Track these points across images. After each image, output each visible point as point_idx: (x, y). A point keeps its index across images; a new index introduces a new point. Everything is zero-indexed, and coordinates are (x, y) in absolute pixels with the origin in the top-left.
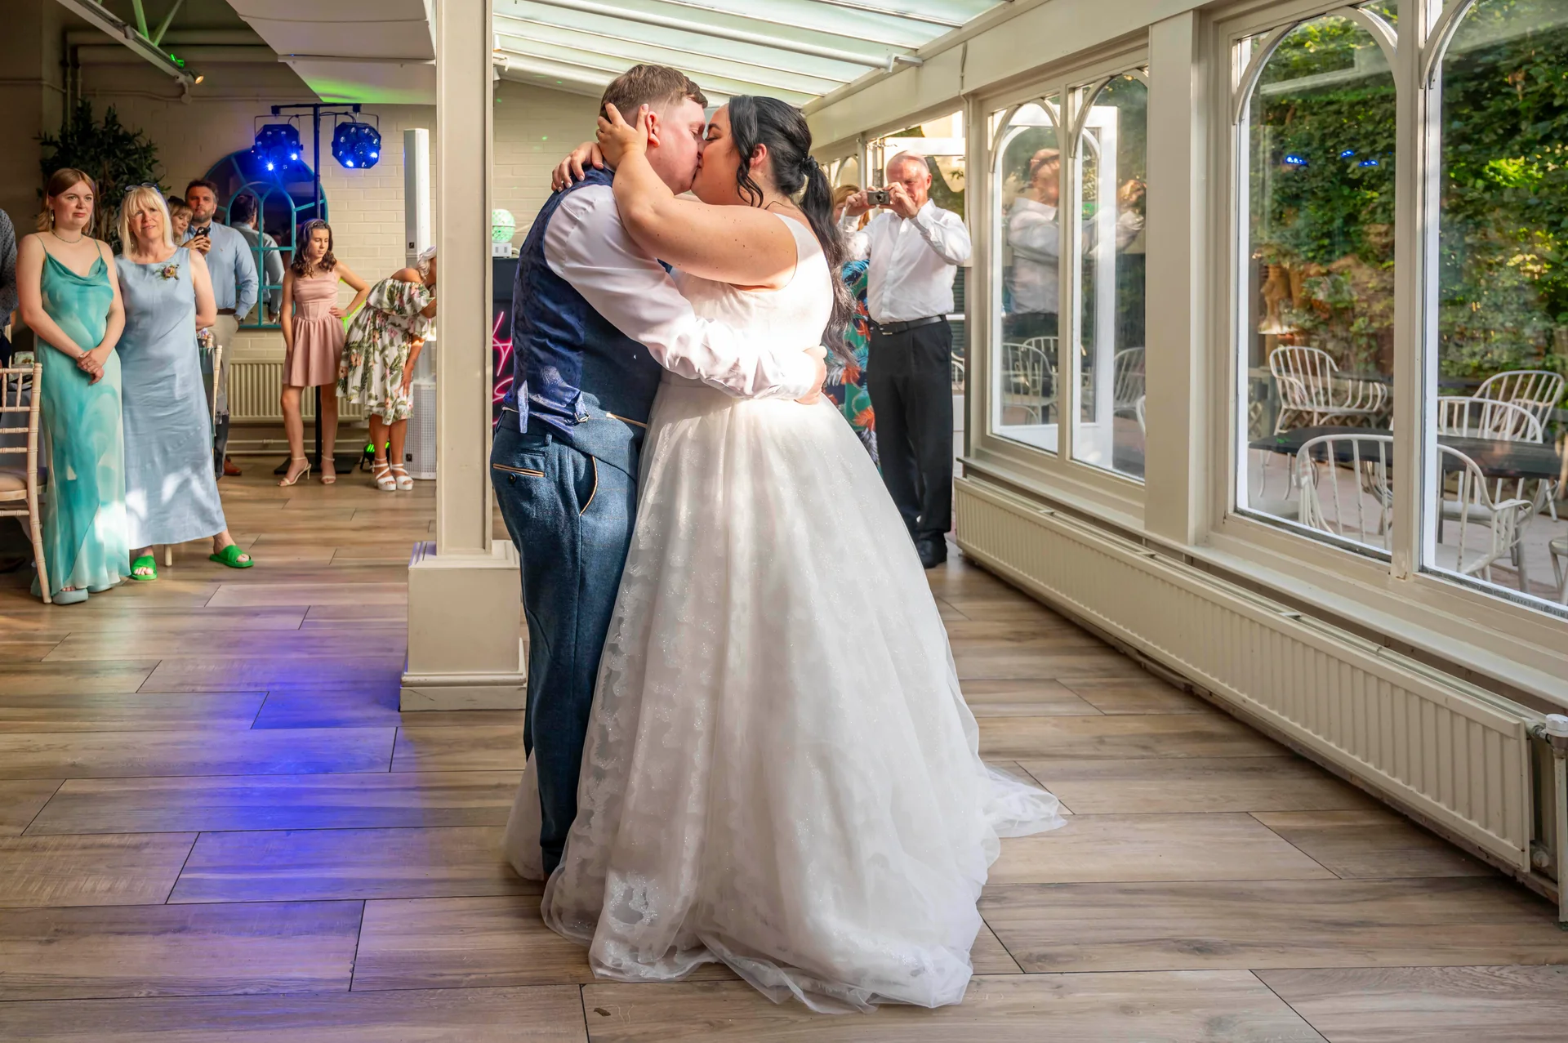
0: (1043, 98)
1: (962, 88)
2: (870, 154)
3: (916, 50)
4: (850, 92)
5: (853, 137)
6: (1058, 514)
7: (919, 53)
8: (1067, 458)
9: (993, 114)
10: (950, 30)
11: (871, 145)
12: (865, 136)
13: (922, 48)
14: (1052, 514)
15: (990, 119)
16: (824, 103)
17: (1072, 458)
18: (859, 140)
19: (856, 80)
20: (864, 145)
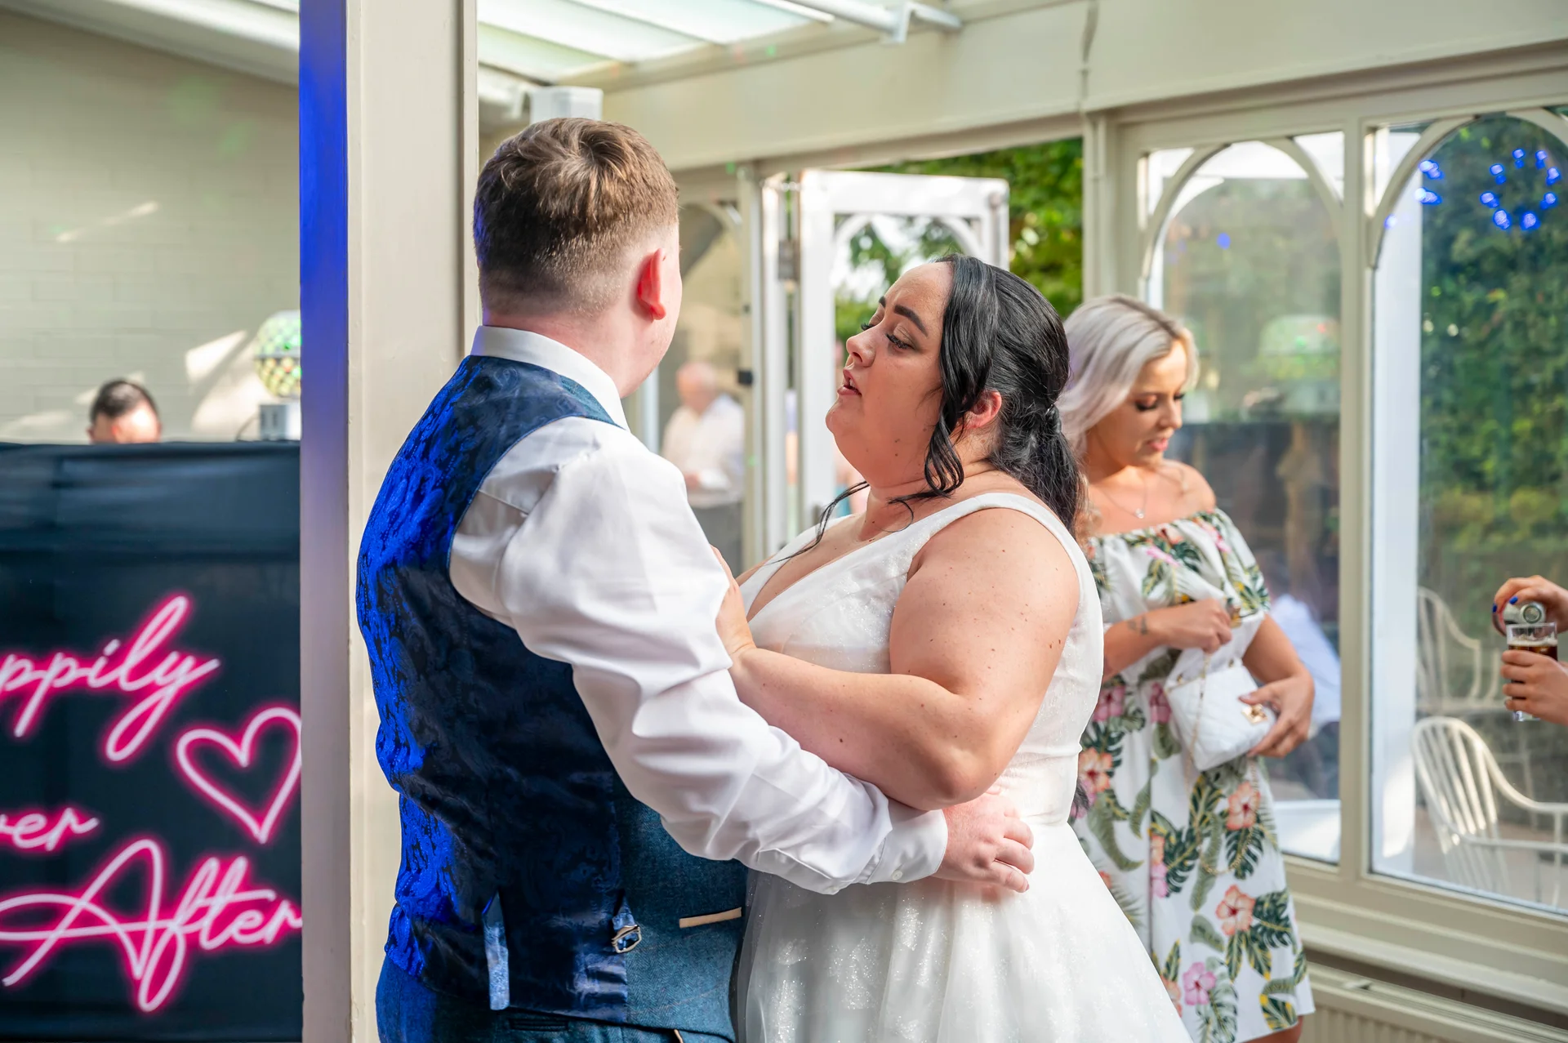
1: (1084, 94)
5: (739, 164)
6: (1379, 987)
8: (1364, 873)
11: (772, 185)
12: (759, 168)
14: (1365, 988)
15: (1142, 164)
17: (1371, 871)
18: (748, 177)
19: (744, 42)
20: (758, 181)
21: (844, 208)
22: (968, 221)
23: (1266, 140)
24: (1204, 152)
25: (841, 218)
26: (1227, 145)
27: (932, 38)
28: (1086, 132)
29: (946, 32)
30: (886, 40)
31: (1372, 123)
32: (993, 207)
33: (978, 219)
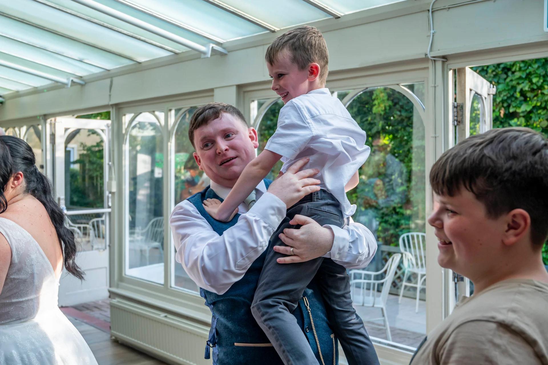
0: (154, 112)
1: (110, 100)
2: (48, 126)
3: (81, 77)
4: (36, 91)
5: (40, 116)
7: (84, 78)
8: (169, 287)
9: (125, 115)
10: (102, 70)
11: (49, 121)
12: (45, 117)
13: (85, 76)
14: (166, 316)
15: (123, 117)
16: (17, 95)
18: (42, 118)
19: (41, 86)
20: (45, 121)
21: (67, 127)
22: (103, 130)
23: (150, 112)
24: (137, 114)
25: (66, 130)
26: (141, 113)
27: (79, 87)
28: (110, 110)
29: (82, 85)
30: (66, 86)
31: (170, 108)
32: (108, 127)
33: (105, 130)
